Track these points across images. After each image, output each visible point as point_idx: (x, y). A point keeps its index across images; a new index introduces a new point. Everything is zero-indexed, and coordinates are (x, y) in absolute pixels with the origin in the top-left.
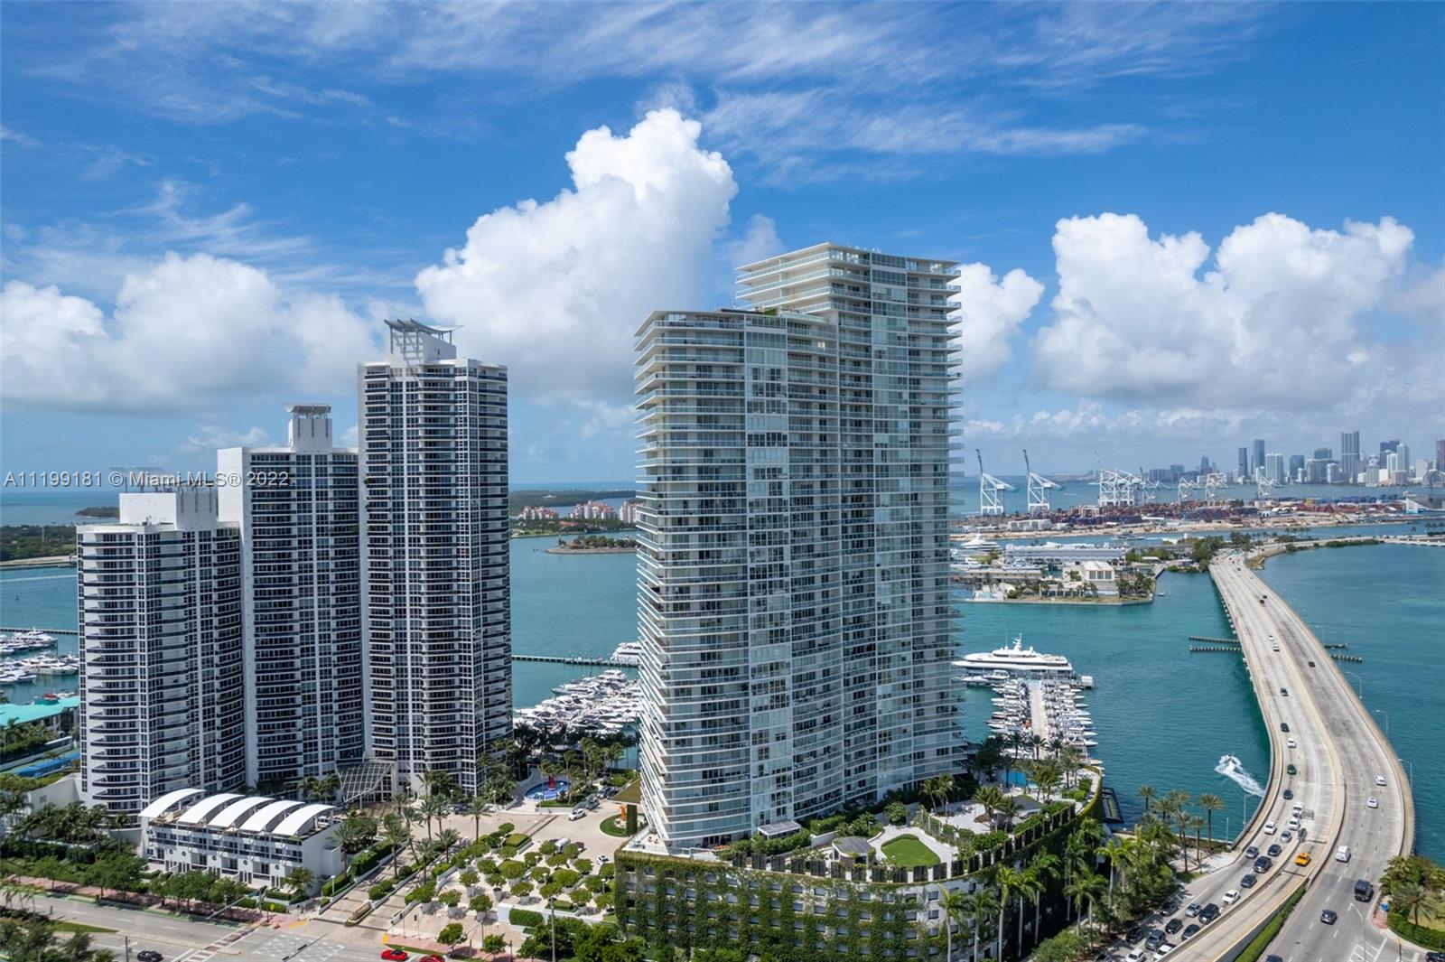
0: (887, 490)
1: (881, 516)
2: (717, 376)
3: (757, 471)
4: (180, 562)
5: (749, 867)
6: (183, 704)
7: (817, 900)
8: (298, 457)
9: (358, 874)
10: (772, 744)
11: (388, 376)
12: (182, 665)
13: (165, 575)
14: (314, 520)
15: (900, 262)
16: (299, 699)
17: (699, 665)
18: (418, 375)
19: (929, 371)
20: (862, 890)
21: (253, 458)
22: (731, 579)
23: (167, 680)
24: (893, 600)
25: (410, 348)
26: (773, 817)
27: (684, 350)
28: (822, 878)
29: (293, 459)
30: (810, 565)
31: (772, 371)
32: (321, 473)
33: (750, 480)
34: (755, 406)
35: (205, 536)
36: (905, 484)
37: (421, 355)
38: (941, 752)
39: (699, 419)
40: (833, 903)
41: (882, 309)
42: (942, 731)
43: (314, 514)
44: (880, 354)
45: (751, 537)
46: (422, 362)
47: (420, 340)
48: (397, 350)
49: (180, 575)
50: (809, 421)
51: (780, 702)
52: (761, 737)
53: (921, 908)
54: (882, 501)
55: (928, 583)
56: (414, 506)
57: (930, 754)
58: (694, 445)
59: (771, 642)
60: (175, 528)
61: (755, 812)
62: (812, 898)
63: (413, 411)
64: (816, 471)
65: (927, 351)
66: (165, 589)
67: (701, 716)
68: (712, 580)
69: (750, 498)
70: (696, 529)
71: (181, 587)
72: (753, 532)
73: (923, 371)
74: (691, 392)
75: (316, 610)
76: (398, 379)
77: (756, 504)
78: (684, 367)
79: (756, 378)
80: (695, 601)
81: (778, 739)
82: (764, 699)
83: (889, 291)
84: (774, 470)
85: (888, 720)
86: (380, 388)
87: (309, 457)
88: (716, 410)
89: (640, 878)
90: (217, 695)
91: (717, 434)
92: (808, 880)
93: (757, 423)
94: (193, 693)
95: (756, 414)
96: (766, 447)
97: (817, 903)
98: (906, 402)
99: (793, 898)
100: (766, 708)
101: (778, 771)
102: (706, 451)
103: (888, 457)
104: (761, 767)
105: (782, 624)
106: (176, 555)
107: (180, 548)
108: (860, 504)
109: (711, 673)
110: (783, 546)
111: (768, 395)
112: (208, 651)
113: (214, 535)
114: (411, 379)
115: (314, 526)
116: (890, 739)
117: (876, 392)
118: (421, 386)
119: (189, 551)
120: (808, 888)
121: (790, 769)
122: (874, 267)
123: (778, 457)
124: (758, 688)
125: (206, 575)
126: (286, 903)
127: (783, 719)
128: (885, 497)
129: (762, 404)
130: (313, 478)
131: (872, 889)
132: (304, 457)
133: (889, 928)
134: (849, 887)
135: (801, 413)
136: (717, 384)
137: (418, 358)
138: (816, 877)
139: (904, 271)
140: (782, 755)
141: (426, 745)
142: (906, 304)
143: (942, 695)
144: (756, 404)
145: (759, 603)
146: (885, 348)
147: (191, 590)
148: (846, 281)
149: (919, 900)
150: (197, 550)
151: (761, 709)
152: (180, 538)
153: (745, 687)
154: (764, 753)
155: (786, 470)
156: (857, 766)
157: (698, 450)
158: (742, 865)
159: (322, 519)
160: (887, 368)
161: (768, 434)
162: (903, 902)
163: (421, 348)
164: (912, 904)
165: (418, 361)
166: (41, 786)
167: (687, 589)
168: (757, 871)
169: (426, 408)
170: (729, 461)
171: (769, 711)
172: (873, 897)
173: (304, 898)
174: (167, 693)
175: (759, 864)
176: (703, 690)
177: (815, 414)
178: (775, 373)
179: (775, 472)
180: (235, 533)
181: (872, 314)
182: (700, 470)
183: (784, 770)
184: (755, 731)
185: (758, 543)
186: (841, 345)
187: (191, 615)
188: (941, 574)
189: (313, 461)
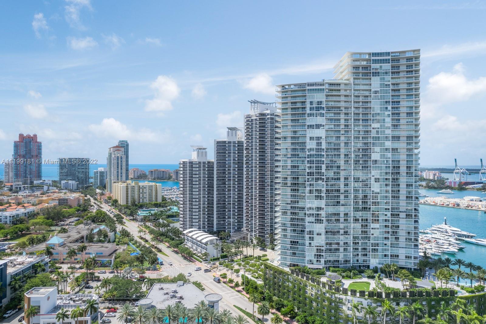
0: (379, 146)
1: (375, 156)
2: (299, 105)
3: (311, 138)
4: (197, 169)
5: (295, 275)
6: (197, 207)
7: (312, 291)
8: (228, 142)
9: (221, 258)
10: (315, 236)
11: (250, 117)
12: (197, 197)
13: (194, 173)
14: (232, 160)
15: (388, 54)
16: (227, 210)
17: (290, 204)
18: (257, 116)
19: (405, 97)
20: (324, 291)
21: (217, 142)
22: (302, 175)
23: (194, 200)
24: (381, 190)
25: (256, 109)
26: (315, 262)
27: (287, 97)
28: (313, 284)
29: (227, 142)
30: (339, 173)
31: (318, 102)
32: (234, 146)
33: (308, 140)
34: (310, 115)
35: (204, 163)
36: (388, 144)
37: (258, 110)
38: (408, 257)
39: (292, 120)
40: (316, 294)
41: (376, 74)
42: (408, 248)
43: (232, 158)
44: (376, 92)
45: (308, 161)
46: (259, 113)
47: (258, 106)
48: (253, 109)
49: (197, 173)
50: (339, 120)
51: (319, 221)
52: (311, 232)
53: (345, 304)
54: (376, 150)
55: (403, 186)
56: (256, 155)
57: (402, 257)
58: (290, 129)
59: (316, 199)
60: (196, 160)
61: (307, 258)
62: (311, 291)
63: (256, 127)
64: (342, 138)
65: (404, 89)
66: (194, 176)
67: (290, 221)
68: (295, 175)
69: (308, 147)
70: (290, 158)
71: (197, 176)
72: (309, 159)
73: (401, 97)
74: (289, 111)
75: (232, 185)
76: (253, 118)
77: (310, 150)
78: (287, 103)
79: (311, 104)
80: (289, 182)
81: (318, 234)
82: (312, 219)
83: (381, 67)
84: (318, 138)
85: (377, 238)
86: (249, 121)
87: (231, 142)
88: (298, 117)
89: (269, 272)
90: (206, 206)
91: (298, 125)
92: (310, 283)
93: (310, 121)
94: (200, 204)
95: (311, 117)
96: (315, 129)
97: (312, 293)
98: (389, 111)
99: (305, 289)
100: (313, 223)
101: (318, 246)
102: (294, 131)
103: (379, 133)
104: (310, 244)
105: (320, 193)
106: (196, 167)
107: (197, 166)
108: (366, 151)
109: (295, 208)
110: (322, 165)
111: (316, 111)
112: (204, 194)
113: (206, 163)
114: (256, 118)
115: (232, 162)
116: (378, 246)
117: (374, 108)
118: (258, 120)
119: (200, 167)
120: (310, 286)
121: (323, 247)
122: (372, 58)
123: (321, 133)
124: (310, 215)
125: (204, 174)
126: (202, 260)
127: (320, 228)
128: (377, 149)
129: (313, 114)
130: (232, 148)
131: (327, 292)
132: (230, 142)
133: (333, 308)
134: (321, 289)
135: (334, 116)
136: (298, 108)
137: (258, 111)
138: (312, 283)
139: (390, 57)
140: (320, 241)
141: (257, 229)
142: (390, 71)
143: (409, 233)
144: (311, 114)
145: (310, 185)
146: (379, 90)
147: (200, 177)
148: (360, 65)
149: (344, 301)
150: (202, 167)
151: (310, 222)
152: (198, 163)
153: (305, 214)
154: (312, 239)
155: (324, 137)
156: (363, 253)
157: (291, 131)
158: (293, 274)
159: (234, 159)
160: (379, 98)
161: (316, 125)
162: (338, 300)
163: (258, 108)
164: (340, 301)
165: (258, 112)
166: (173, 223)
167: (286, 178)
168: (297, 277)
169: (259, 126)
170: (302, 135)
171: (314, 224)
172: (328, 295)
173: (207, 260)
174: (194, 203)
175: (298, 275)
176: (291, 213)
177: (342, 116)
178: (320, 103)
179: (319, 138)
180: (213, 163)
181: (372, 77)
182: (292, 137)
183: (320, 247)
184: (308, 230)
185: (311, 164)
186: (354, 90)
187: (200, 184)
188: (409, 182)
189: (232, 143)
